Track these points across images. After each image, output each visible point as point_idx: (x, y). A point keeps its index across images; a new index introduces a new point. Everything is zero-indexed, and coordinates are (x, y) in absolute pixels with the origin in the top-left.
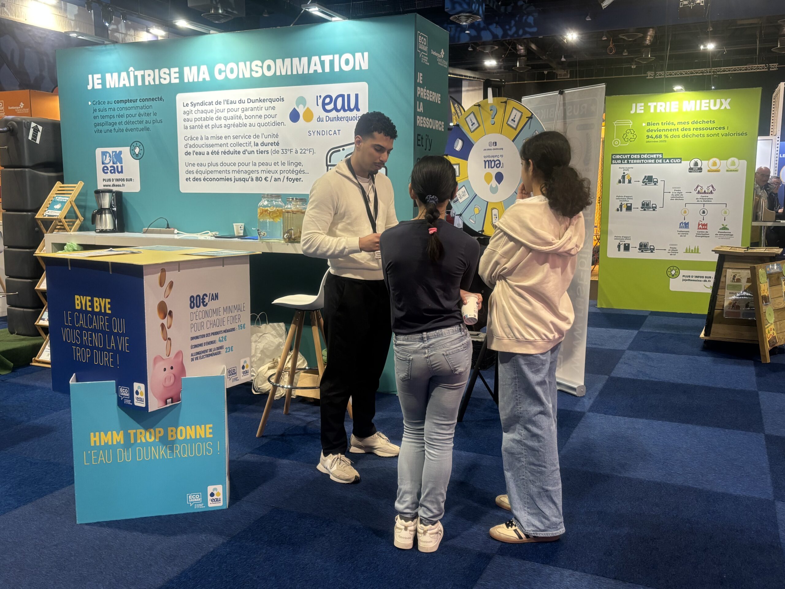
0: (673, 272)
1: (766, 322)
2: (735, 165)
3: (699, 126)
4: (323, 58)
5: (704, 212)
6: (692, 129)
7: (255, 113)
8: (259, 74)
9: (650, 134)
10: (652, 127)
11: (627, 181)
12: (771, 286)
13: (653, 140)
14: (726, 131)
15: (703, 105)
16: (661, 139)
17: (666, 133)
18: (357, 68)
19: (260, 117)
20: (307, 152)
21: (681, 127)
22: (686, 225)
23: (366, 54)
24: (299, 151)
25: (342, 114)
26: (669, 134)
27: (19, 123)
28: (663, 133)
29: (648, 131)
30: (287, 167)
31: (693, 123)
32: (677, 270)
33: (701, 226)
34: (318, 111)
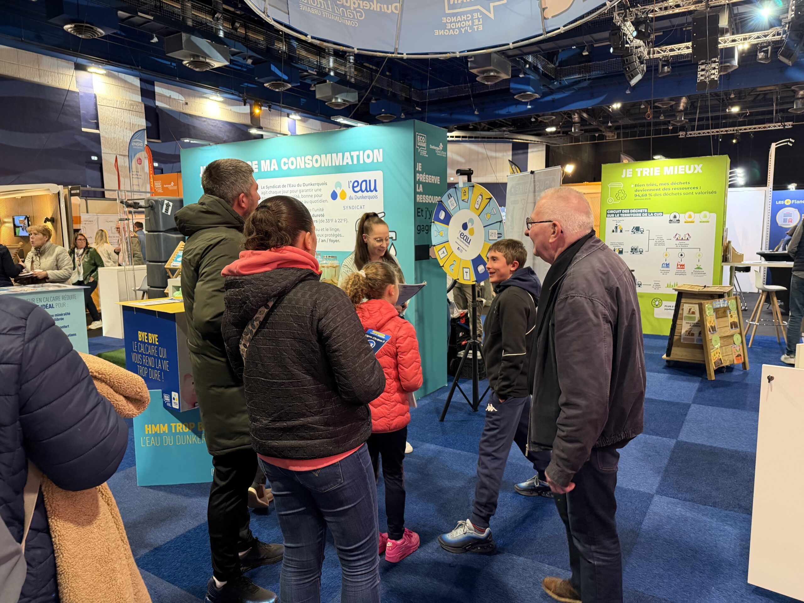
0: (657, 303)
1: (711, 347)
2: (706, 217)
3: (676, 186)
4: (352, 153)
5: (682, 255)
6: (671, 189)
7: (308, 193)
8: (310, 166)
9: (637, 193)
10: (638, 188)
11: (619, 230)
12: (717, 318)
13: (640, 198)
14: (698, 191)
15: (680, 169)
16: (646, 197)
17: (650, 192)
18: (375, 161)
19: (312, 196)
20: (343, 221)
21: (662, 187)
22: (668, 265)
23: (381, 150)
24: (338, 221)
25: (365, 194)
26: (653, 193)
27: (156, 201)
28: (647, 193)
29: (637, 191)
30: (329, 232)
31: (672, 184)
32: (660, 301)
33: (679, 266)
34: (350, 192)
